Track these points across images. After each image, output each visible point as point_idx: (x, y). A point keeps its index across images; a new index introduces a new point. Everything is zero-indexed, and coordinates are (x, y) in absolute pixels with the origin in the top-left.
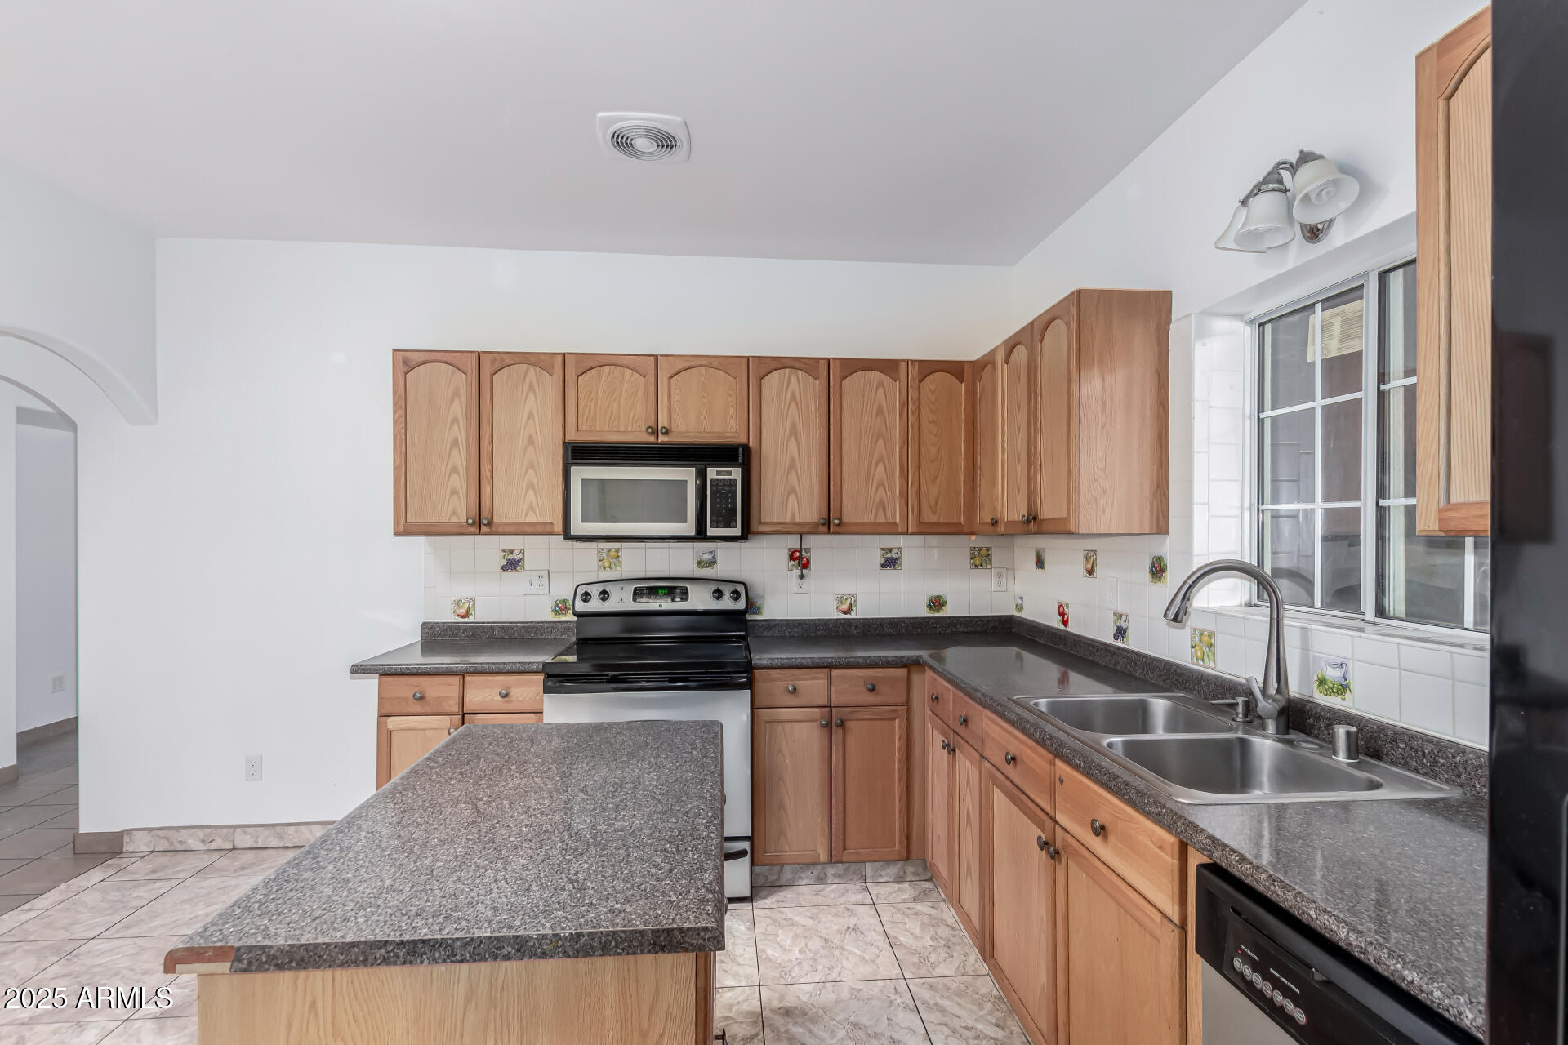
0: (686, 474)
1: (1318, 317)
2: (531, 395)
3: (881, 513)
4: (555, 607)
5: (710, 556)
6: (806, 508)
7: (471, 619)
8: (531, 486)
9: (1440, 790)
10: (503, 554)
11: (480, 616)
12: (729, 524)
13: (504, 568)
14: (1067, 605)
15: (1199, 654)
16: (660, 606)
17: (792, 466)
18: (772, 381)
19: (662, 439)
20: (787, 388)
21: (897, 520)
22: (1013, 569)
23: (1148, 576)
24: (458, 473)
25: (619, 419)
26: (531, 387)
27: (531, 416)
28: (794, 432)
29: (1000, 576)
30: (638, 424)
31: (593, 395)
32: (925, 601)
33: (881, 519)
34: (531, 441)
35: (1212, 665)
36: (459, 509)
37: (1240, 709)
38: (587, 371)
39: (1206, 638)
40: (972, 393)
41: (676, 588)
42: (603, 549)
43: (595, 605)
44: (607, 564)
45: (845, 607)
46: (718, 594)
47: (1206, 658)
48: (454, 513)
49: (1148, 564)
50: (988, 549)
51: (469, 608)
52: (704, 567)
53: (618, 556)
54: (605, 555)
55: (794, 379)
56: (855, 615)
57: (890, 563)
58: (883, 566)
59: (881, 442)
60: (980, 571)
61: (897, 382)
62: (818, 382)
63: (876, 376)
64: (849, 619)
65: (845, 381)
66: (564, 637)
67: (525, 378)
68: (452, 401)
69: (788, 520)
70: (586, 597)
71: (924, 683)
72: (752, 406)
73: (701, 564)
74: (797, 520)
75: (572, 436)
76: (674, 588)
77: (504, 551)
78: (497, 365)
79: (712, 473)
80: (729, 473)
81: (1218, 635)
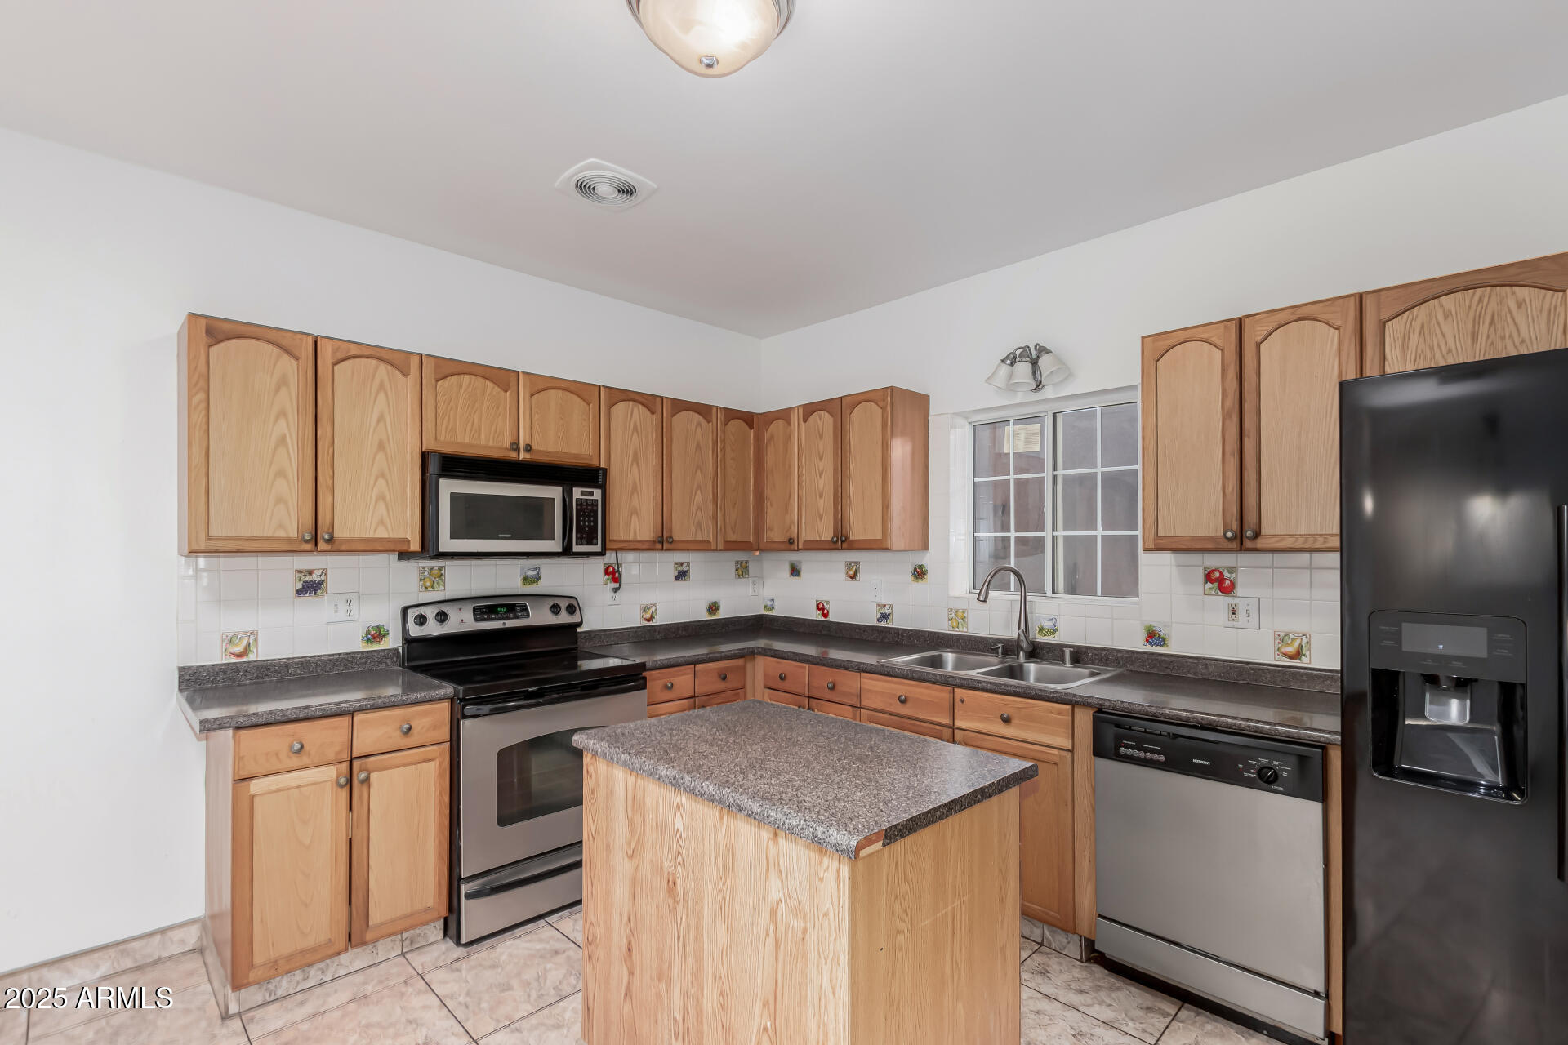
0: (554, 492)
1: (1010, 428)
2: (382, 396)
3: (699, 533)
4: (367, 635)
5: (535, 573)
6: (643, 528)
7: (252, 657)
8: (381, 498)
9: (1111, 671)
10: (298, 575)
11: (263, 653)
12: (591, 540)
13: (299, 592)
14: (828, 602)
15: (955, 624)
16: (504, 624)
17: (635, 489)
18: (620, 409)
19: (523, 456)
20: (631, 419)
21: (710, 539)
22: (762, 578)
23: (910, 577)
24: (285, 477)
25: (480, 430)
26: (382, 387)
27: (381, 418)
28: (636, 459)
29: (754, 583)
30: (499, 439)
31: (452, 404)
32: (705, 606)
33: (699, 538)
34: (381, 447)
35: (965, 629)
36: (290, 522)
37: (1000, 651)
38: (447, 376)
39: (960, 614)
40: (759, 439)
41: (514, 605)
42: (424, 568)
43: (433, 629)
44: (428, 584)
45: (648, 616)
46: (555, 609)
47: (960, 626)
48: (281, 526)
49: (910, 569)
50: (747, 562)
51: (249, 644)
52: (529, 584)
53: (442, 575)
54: (426, 573)
55: (636, 410)
56: (658, 621)
57: (682, 575)
58: (677, 578)
59: (699, 473)
60: (741, 580)
61: (710, 424)
62: (654, 416)
63: (696, 417)
64: (652, 626)
65: (676, 417)
66: (381, 667)
67: (374, 376)
68: (278, 390)
69: (631, 538)
70: (421, 620)
71: (760, 668)
72: (602, 430)
73: (526, 580)
74: (639, 538)
75: (430, 445)
76: (512, 606)
77: (300, 572)
78: (340, 356)
79: (577, 493)
80: (591, 494)
81: (969, 611)
